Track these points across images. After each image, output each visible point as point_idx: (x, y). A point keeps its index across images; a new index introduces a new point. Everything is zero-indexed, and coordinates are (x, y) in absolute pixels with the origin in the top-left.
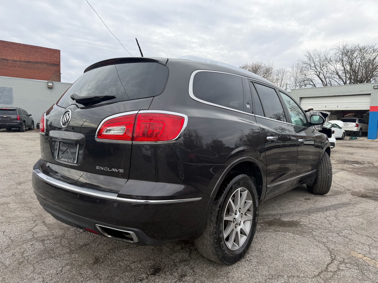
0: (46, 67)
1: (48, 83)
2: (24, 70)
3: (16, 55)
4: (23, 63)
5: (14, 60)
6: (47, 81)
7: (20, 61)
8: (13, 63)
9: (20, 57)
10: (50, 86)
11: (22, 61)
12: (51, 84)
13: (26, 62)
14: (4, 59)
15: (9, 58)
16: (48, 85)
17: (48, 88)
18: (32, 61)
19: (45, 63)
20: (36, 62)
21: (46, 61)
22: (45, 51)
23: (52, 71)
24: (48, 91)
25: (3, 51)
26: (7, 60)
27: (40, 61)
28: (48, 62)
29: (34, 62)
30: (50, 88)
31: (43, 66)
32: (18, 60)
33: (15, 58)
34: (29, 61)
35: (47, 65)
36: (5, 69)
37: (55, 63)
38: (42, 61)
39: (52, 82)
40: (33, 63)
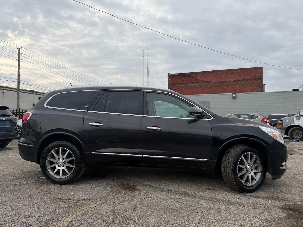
0: (251, 82)
1: (232, 94)
2: (236, 87)
3: (231, 77)
4: (235, 82)
5: (230, 81)
6: (232, 93)
7: (234, 81)
8: (229, 83)
9: (234, 78)
10: (234, 96)
11: (235, 80)
12: (235, 95)
13: (237, 81)
14: (224, 82)
15: (227, 80)
16: (233, 96)
17: (233, 98)
18: (241, 79)
19: (251, 79)
20: (245, 80)
21: (252, 77)
22: (251, 70)
23: (256, 84)
24: (233, 100)
25: (223, 77)
26: (225, 82)
27: (247, 78)
28: (253, 78)
29: (243, 79)
30: (234, 98)
31: (249, 82)
32: (232, 80)
33: (230, 80)
34: (239, 80)
35: (252, 80)
36: (224, 88)
37: (258, 77)
38: (248, 78)
39: (236, 94)
40: (242, 81)
